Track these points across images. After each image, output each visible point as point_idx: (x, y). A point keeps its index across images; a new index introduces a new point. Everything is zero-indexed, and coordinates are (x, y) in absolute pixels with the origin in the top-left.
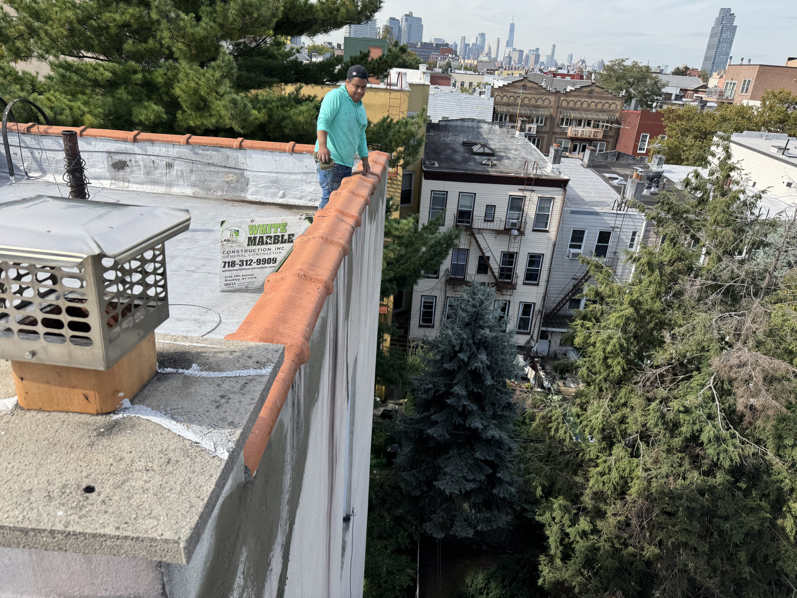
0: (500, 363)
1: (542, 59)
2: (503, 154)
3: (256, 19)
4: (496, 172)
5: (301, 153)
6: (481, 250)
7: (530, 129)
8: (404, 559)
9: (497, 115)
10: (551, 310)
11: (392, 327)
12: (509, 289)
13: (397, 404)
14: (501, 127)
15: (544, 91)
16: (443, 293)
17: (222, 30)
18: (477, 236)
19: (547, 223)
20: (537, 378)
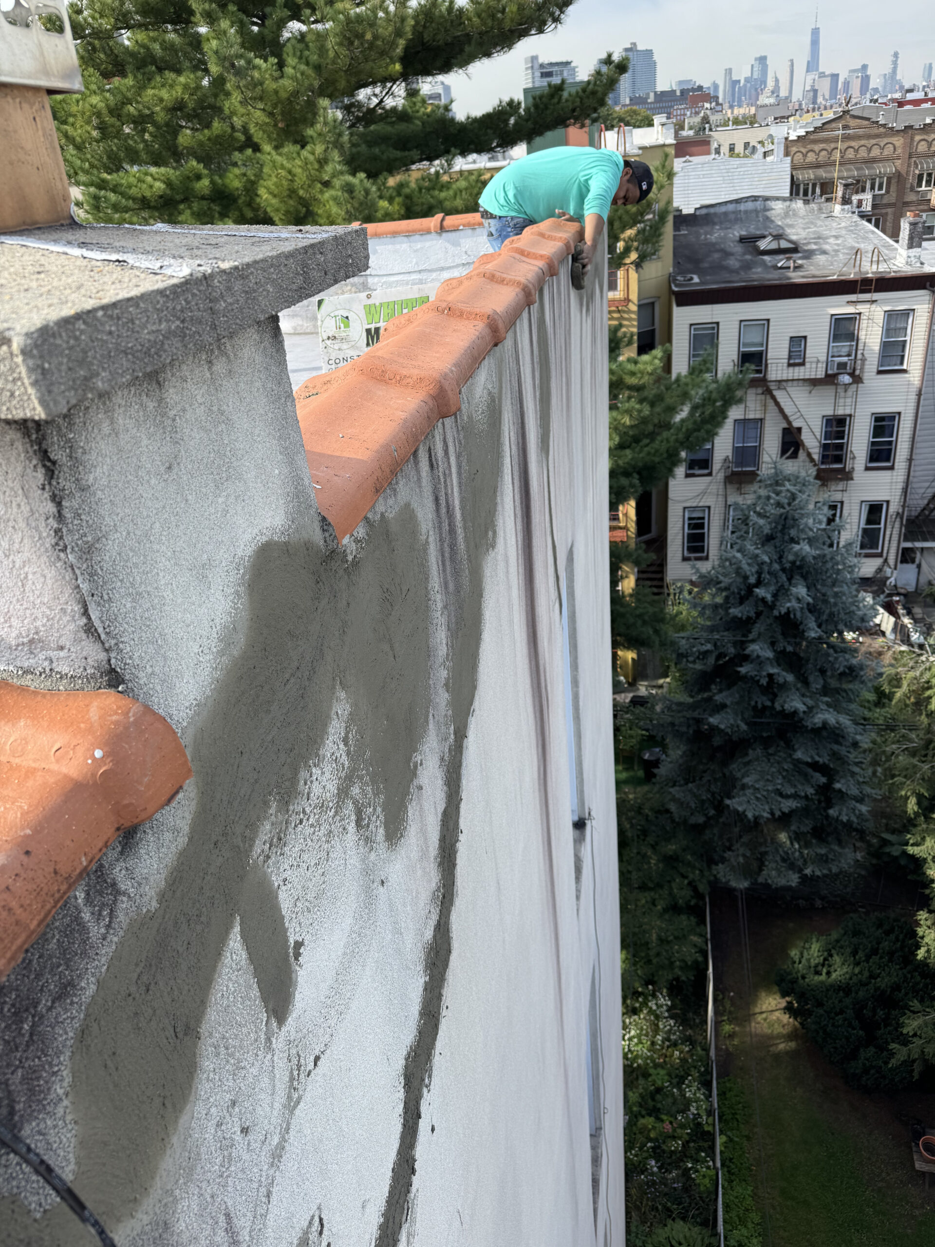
0: (832, 600)
1: (875, 82)
2: (814, 247)
3: (372, 45)
4: (803, 277)
5: (456, 230)
6: (785, 417)
7: (860, 202)
8: (684, 921)
9: (798, 186)
10: (919, 509)
11: (636, 550)
12: (841, 480)
13: (654, 687)
14: (806, 202)
15: (882, 130)
16: (721, 499)
17: (320, 75)
18: (778, 394)
19: (903, 357)
20: (899, 629)
